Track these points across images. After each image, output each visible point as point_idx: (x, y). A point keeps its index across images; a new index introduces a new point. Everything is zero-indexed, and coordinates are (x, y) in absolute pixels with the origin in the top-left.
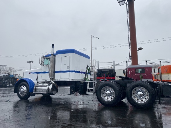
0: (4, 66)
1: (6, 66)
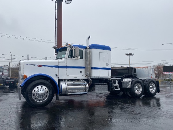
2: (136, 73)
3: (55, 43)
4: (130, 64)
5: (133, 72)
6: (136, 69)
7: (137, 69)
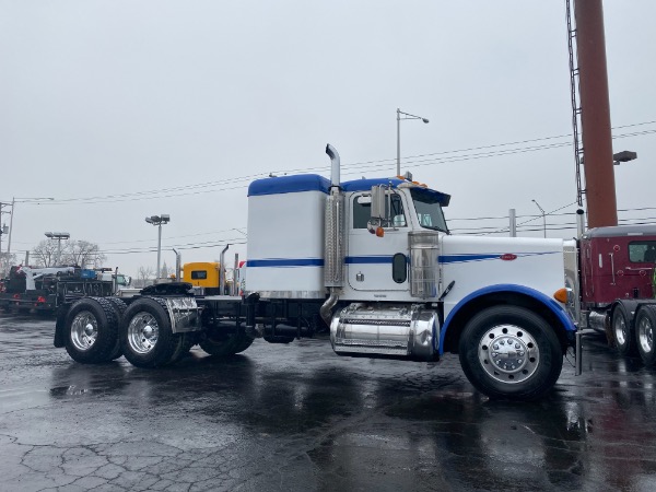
0: (60, 236)
1: (67, 236)
3: (576, 141)
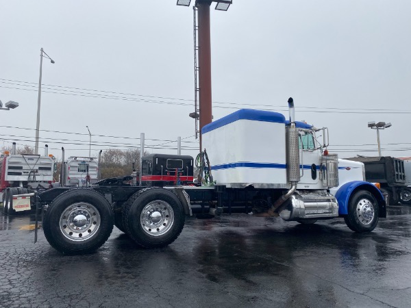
2: (403, 172)
4: (379, 150)
5: (397, 171)
6: (403, 162)
7: (405, 162)
